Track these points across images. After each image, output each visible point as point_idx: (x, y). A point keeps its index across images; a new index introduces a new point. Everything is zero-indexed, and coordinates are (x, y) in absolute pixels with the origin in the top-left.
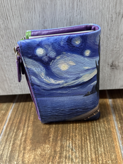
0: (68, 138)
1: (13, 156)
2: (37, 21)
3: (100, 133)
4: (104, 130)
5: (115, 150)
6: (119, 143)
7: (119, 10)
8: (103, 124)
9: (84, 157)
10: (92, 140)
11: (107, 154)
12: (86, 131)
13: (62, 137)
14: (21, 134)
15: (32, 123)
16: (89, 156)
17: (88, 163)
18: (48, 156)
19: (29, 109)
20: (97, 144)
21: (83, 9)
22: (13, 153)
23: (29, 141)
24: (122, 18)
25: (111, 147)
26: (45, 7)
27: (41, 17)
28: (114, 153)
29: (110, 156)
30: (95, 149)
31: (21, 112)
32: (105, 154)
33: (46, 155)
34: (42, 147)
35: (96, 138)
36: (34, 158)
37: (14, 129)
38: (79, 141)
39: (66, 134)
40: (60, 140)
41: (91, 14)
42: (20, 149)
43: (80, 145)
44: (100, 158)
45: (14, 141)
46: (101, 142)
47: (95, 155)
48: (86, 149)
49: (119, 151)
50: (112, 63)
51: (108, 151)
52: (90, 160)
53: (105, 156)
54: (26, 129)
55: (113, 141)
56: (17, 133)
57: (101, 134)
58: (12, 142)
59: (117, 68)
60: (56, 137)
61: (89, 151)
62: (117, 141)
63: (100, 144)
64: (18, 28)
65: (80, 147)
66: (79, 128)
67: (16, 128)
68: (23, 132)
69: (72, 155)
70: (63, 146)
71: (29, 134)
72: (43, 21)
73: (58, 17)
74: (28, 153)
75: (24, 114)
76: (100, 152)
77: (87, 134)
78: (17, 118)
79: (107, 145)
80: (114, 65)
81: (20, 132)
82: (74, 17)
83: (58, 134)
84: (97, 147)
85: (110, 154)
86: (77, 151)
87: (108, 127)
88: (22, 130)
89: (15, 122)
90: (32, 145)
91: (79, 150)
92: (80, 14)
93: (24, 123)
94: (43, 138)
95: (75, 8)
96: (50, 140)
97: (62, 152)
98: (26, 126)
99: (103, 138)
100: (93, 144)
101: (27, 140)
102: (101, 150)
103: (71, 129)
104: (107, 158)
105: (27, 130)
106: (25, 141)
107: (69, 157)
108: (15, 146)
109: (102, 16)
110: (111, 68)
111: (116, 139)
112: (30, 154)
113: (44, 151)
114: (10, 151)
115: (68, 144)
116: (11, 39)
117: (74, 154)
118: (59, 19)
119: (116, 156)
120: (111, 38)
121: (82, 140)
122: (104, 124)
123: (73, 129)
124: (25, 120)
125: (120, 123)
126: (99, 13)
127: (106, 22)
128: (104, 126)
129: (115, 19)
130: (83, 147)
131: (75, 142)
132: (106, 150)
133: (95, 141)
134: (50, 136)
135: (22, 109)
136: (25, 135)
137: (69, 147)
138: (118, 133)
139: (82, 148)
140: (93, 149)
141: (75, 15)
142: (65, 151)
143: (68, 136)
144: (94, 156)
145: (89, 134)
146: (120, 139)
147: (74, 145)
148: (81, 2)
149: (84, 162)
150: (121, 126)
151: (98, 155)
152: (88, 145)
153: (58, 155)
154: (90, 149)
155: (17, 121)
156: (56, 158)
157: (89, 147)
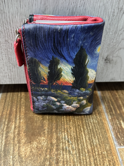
0: (63, 130)
1: (8, 150)
2: (38, 7)
3: (93, 125)
4: (96, 122)
5: (109, 141)
6: (111, 134)
7: (122, 6)
8: (94, 115)
9: (81, 149)
10: (86, 132)
11: (102, 145)
12: (79, 123)
13: (57, 129)
14: (13, 126)
15: (24, 115)
16: (85, 148)
17: (85, 154)
18: (45, 148)
19: (18, 100)
20: (91, 135)
22: (7, 147)
23: (22, 134)
24: (123, 14)
25: (104, 138)
27: (42, 4)
28: (108, 144)
29: (105, 147)
30: (90, 140)
31: (10, 103)
32: (100, 145)
33: (42, 148)
34: (38, 139)
35: (90, 130)
36: (31, 152)
37: (5, 121)
38: (74, 132)
39: (61, 126)
40: (55, 132)
41: (94, 7)
42: (15, 142)
43: (75, 136)
44: (96, 149)
45: (6, 134)
46: (95, 133)
47: (91, 147)
48: (82, 140)
49: (112, 142)
50: (107, 57)
51: (103, 142)
52: (86, 152)
53: (100, 147)
54: (18, 121)
55: (106, 132)
56: (9, 126)
57: (95, 126)
58: (4, 135)
59: (111, 62)
60: (50, 129)
61: (84, 143)
62: (110, 132)
63: (94, 135)
64: (15, 13)
65: (76, 139)
66: (72, 120)
67: (7, 120)
68: (15, 125)
69: (69, 147)
70: (59, 138)
71: (22, 126)
72: (44, 8)
73: (61, 6)
74: (24, 146)
75: (14, 106)
76: (95, 144)
77: (81, 125)
78: (6, 109)
79: (101, 137)
80: (108, 59)
81: (12, 125)
82: (77, 7)
83: (52, 126)
84: (92, 139)
85: (105, 145)
86: (73, 142)
87: (99, 119)
88: (14, 122)
89: (5, 114)
90: (27, 138)
91: (75, 142)
93: (15, 115)
94: (37, 131)
96: (45, 132)
97: (58, 145)
98: (18, 118)
99: (97, 130)
100: (88, 136)
101: (21, 132)
102: (96, 141)
103: (65, 121)
104: (102, 149)
105: (20, 122)
106: (19, 134)
107: (66, 149)
108: (9, 140)
110: (105, 61)
111: (108, 130)
112: (26, 147)
113: (40, 144)
114: (3, 144)
115: (63, 136)
116: (6, 25)
117: (71, 146)
119: (110, 147)
120: (110, 32)
121: (76, 131)
122: (96, 116)
123: (67, 121)
124: (16, 112)
125: (110, 114)
126: (103, 6)
127: (108, 16)
128: (96, 118)
129: (117, 14)
130: (79, 139)
131: (70, 133)
132: (100, 141)
133: (90, 132)
134: (44, 128)
135: (10, 100)
136: (17, 128)
137: (65, 139)
138: (109, 125)
139: (77, 139)
140: (88, 141)
141: (78, 6)
142: (61, 143)
143: (63, 128)
144: (89, 147)
145: (83, 125)
146: (112, 131)
147: (69, 137)
149: (81, 153)
150: (112, 118)
151: (94, 146)
152: (83, 136)
153: (55, 147)
154: (85, 141)
155: (7, 112)
156: (53, 150)
157: (84, 139)
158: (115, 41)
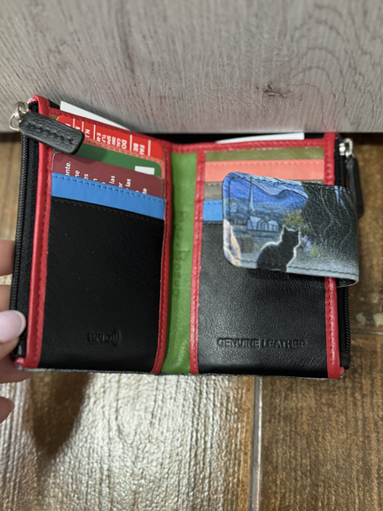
158: (285, 52)
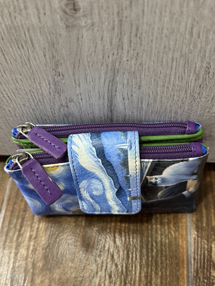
21: (144, 50)
26: (55, 41)
92: (137, 59)
95: (124, 47)
109: (185, 64)
118: (88, 62)
148: (138, 38)
